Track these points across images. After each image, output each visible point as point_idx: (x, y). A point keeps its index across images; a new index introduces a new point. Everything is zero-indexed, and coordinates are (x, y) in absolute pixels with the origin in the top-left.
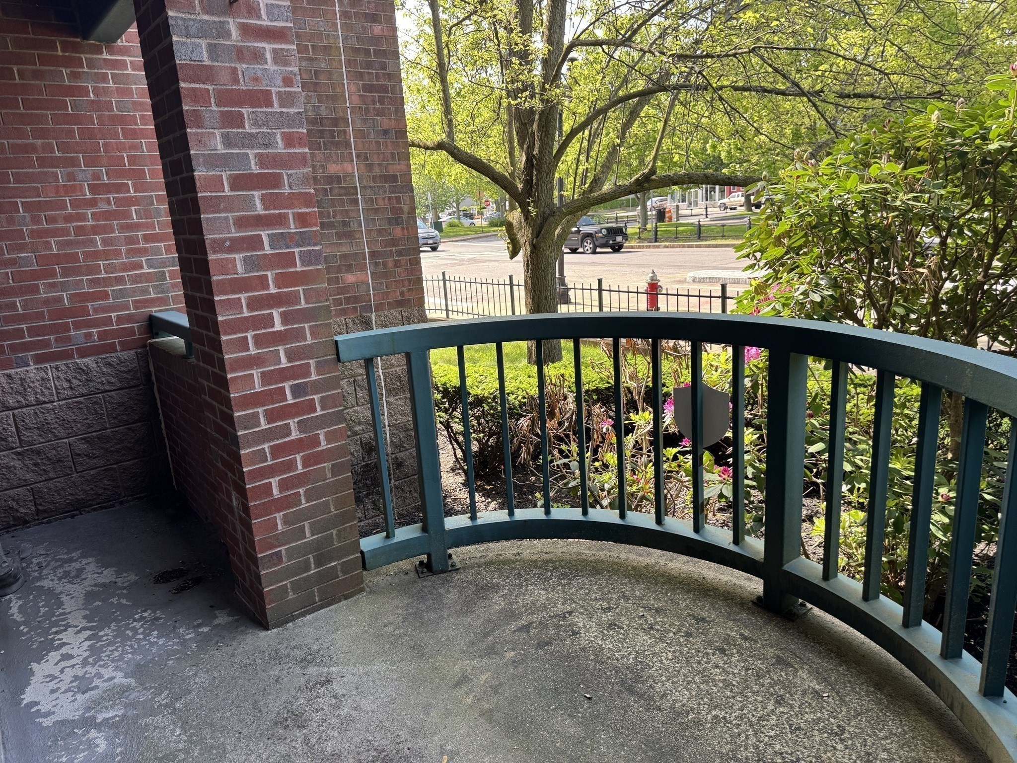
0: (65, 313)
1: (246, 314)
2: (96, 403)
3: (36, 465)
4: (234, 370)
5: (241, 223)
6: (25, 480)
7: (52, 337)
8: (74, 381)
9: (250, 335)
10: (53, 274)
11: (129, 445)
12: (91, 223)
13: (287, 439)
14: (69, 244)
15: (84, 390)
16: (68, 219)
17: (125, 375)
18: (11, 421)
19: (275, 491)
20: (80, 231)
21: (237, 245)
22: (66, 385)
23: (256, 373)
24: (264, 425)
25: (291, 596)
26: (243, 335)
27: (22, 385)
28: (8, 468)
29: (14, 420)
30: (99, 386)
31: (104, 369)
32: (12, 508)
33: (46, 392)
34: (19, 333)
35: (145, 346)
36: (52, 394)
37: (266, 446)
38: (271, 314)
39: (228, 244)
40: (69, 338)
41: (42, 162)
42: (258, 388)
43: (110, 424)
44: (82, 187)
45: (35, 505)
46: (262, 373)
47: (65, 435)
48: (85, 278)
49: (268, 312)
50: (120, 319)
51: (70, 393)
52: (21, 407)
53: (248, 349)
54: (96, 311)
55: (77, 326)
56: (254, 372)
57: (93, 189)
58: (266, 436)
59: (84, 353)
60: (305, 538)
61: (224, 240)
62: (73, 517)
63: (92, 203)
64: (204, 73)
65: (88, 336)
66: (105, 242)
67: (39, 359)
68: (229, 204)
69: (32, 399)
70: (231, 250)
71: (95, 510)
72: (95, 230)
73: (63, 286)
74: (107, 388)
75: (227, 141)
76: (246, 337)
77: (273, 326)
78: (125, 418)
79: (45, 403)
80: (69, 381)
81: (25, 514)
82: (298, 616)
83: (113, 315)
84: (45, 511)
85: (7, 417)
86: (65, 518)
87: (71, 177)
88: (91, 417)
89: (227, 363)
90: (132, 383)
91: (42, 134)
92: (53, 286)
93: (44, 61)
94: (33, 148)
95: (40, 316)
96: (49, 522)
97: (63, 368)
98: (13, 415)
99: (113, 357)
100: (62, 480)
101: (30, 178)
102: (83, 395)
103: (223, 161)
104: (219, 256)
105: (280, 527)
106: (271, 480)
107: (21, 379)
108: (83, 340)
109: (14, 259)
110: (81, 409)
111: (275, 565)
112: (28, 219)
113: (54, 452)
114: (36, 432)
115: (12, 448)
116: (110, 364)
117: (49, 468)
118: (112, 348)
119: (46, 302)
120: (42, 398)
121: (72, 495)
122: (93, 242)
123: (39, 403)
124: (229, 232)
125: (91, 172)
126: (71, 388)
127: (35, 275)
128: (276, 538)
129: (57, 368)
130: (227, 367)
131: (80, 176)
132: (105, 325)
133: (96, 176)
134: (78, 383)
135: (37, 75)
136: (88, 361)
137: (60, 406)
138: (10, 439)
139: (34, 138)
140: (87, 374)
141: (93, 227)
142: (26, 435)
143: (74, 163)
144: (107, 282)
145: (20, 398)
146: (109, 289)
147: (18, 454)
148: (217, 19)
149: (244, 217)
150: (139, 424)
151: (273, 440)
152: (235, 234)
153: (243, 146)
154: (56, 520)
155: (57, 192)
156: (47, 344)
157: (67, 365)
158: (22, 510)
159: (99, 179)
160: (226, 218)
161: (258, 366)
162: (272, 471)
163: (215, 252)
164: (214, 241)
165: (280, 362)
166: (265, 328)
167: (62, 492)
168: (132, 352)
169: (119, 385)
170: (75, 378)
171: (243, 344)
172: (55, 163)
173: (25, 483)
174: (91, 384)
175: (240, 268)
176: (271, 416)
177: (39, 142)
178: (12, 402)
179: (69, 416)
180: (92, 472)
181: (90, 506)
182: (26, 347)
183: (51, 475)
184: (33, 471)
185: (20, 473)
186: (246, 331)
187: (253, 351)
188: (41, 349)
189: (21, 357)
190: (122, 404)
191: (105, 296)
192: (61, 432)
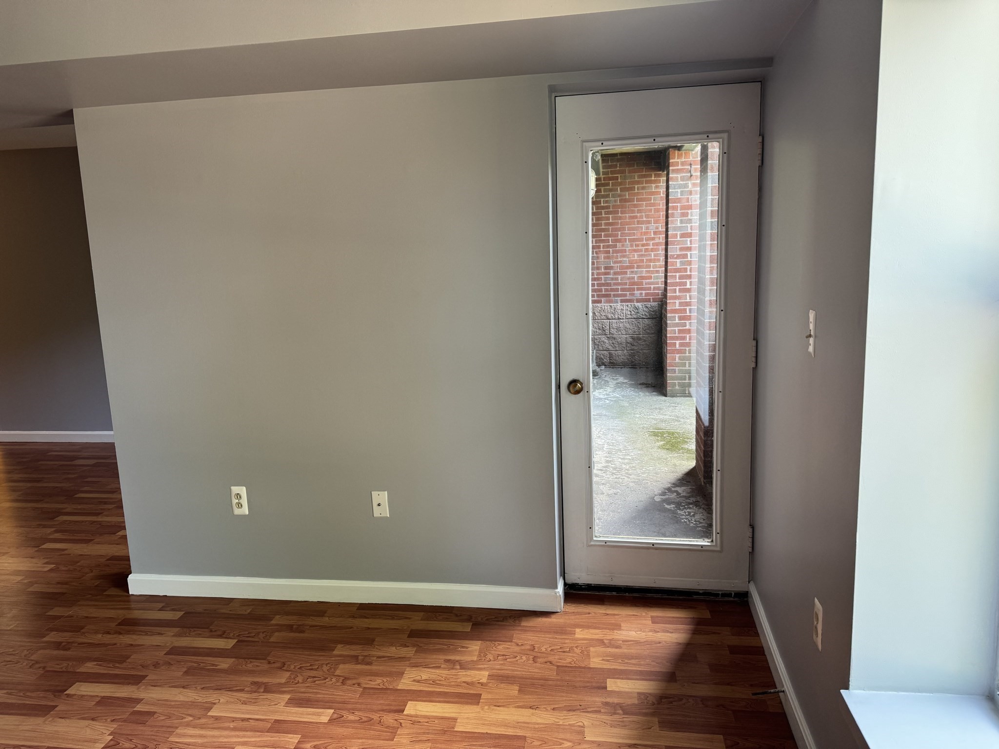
0: (634, 284)
1: (678, 281)
2: (638, 323)
3: (613, 343)
4: (670, 299)
5: (681, 249)
6: (608, 349)
7: (628, 293)
8: (632, 312)
9: (677, 288)
10: (633, 267)
11: (648, 343)
12: (651, 247)
13: (684, 328)
14: (642, 255)
15: (635, 316)
16: (643, 245)
17: (652, 313)
18: (608, 324)
19: (677, 346)
20: (646, 250)
21: (678, 257)
22: (629, 313)
23: (677, 301)
24: (677, 321)
25: (677, 387)
26: (675, 288)
27: (614, 310)
28: (604, 342)
29: (609, 324)
30: (641, 316)
31: (644, 309)
32: (601, 358)
33: (622, 315)
34: (617, 290)
35: (662, 301)
36: (623, 316)
37: (677, 329)
38: (686, 282)
39: (675, 256)
40: (634, 294)
41: (638, 222)
42: (677, 307)
43: (642, 333)
44: (651, 232)
45: (610, 359)
46: (679, 302)
47: (625, 334)
48: (645, 270)
49: (685, 280)
50: (654, 288)
51: (630, 316)
52: (613, 319)
53: (676, 293)
54: (646, 284)
55: (638, 289)
56: (676, 301)
57: (655, 233)
58: (677, 325)
59: (638, 301)
60: (686, 367)
61: (674, 255)
62: (621, 368)
63: (653, 239)
64: (678, 200)
65: (641, 294)
66: (655, 255)
67: (622, 301)
68: (678, 243)
69: (617, 316)
70: (676, 258)
71: (630, 368)
72: (652, 250)
73: (636, 273)
74: (644, 317)
75: (681, 222)
76: (676, 289)
77: (686, 286)
78: (648, 331)
79: (621, 319)
80: (630, 311)
81: (606, 362)
82: (678, 396)
83: (652, 286)
84: (612, 363)
85: (607, 322)
86: (619, 368)
87: (647, 228)
88: (636, 328)
89: (668, 297)
90: (654, 317)
91: (639, 211)
92: (632, 272)
93: (647, 182)
94: (636, 217)
95: (626, 284)
96: (613, 368)
97: (630, 306)
98: (609, 322)
99: (649, 304)
100: (621, 352)
101: (633, 229)
102: (635, 318)
103: (680, 228)
104: (672, 260)
105: (677, 360)
106: (677, 342)
107: (615, 308)
108: (639, 296)
109: (621, 261)
110: (633, 324)
111: (673, 374)
112: (629, 245)
113: (620, 340)
114: (615, 330)
115: (606, 335)
116: (647, 307)
117: (617, 346)
118: (648, 301)
119: (629, 278)
120: (620, 317)
121: (623, 359)
122: (650, 255)
123: (619, 319)
124: (677, 252)
125: (655, 226)
126: (631, 315)
127: (628, 267)
128: (675, 363)
129: (627, 306)
130: (668, 298)
131: (651, 228)
132: (648, 290)
133: (657, 228)
134: (634, 313)
135: (643, 188)
136: (639, 305)
137: (626, 321)
138: (606, 331)
139: (637, 213)
140: (637, 310)
141: (652, 249)
142: (613, 331)
143: (649, 222)
144: (652, 272)
145: (613, 316)
146: (653, 275)
147: (608, 337)
148: (685, 182)
149: (682, 247)
150: (654, 335)
151: (679, 327)
152: (678, 253)
153: (687, 223)
154: (615, 368)
155: (641, 234)
156: (625, 295)
157: (631, 305)
158: (605, 360)
159: (658, 229)
160: (677, 248)
161: (679, 299)
162: (677, 338)
163: (671, 259)
164: (671, 255)
165: (686, 299)
166: (683, 286)
167: (620, 357)
168: (657, 303)
169: (649, 317)
170: (633, 311)
171: (675, 291)
172: (643, 223)
173: (607, 350)
174: (638, 314)
175: (678, 265)
176: (680, 318)
177: (639, 215)
178: (610, 316)
179: (628, 326)
180: (632, 351)
181: (628, 365)
182: (618, 296)
183: (617, 349)
184: (612, 346)
185: (607, 345)
186: (676, 286)
187: (678, 294)
188: (623, 297)
189: (616, 300)
190: (648, 325)
191: (650, 278)
192: (624, 333)
